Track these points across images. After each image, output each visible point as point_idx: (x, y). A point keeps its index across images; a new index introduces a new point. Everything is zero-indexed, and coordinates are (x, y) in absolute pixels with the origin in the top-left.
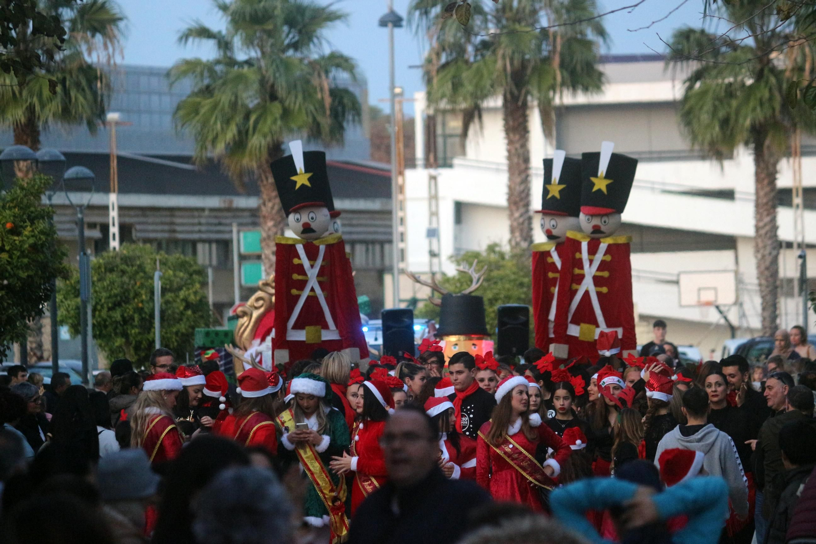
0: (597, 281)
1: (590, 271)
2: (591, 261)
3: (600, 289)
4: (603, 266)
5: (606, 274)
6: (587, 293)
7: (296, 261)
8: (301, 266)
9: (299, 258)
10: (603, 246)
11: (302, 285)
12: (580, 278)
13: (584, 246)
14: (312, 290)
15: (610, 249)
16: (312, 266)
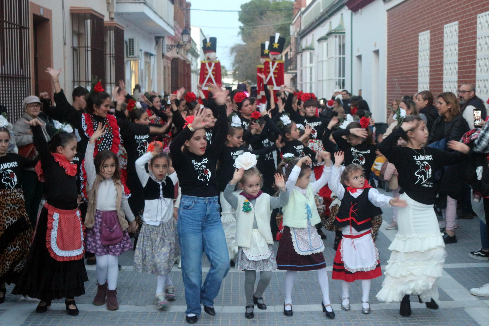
0: (274, 73)
1: (272, 70)
2: (272, 68)
4: (276, 69)
5: (277, 71)
8: (207, 69)
9: (206, 67)
10: (276, 63)
12: (269, 72)
13: (271, 63)
14: (210, 76)
15: (278, 64)
16: (210, 69)
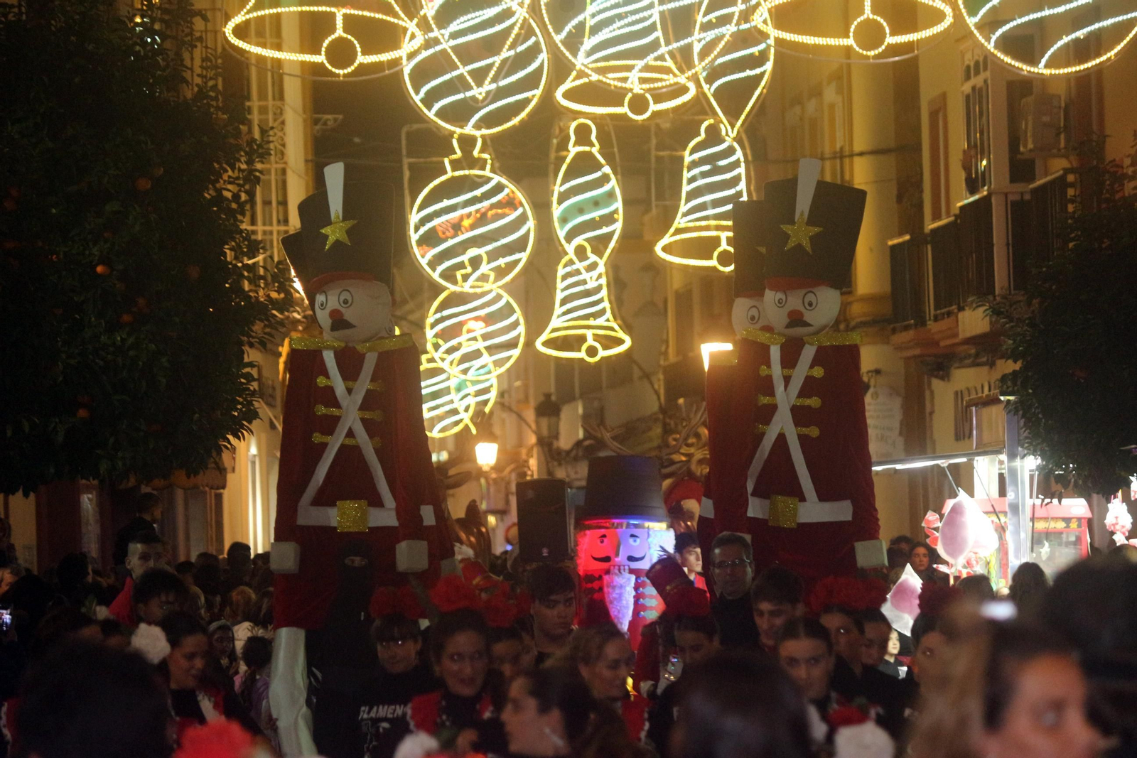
1: (785, 397)
2: (787, 380)
3: (805, 431)
4: (808, 388)
6: (781, 438)
7: (321, 381)
8: (330, 390)
9: (327, 376)
11: (330, 425)
12: (769, 413)
13: (775, 353)
14: (350, 434)
15: (821, 356)
16: (349, 391)
